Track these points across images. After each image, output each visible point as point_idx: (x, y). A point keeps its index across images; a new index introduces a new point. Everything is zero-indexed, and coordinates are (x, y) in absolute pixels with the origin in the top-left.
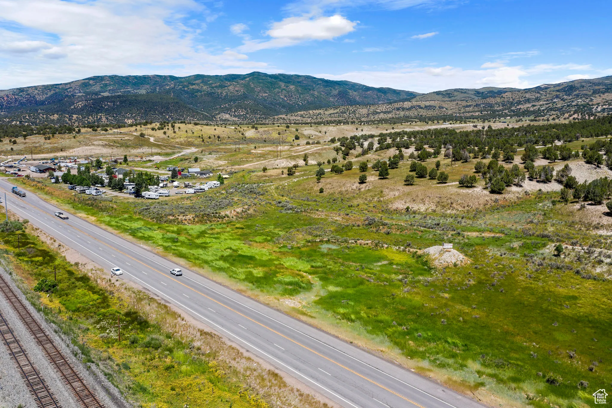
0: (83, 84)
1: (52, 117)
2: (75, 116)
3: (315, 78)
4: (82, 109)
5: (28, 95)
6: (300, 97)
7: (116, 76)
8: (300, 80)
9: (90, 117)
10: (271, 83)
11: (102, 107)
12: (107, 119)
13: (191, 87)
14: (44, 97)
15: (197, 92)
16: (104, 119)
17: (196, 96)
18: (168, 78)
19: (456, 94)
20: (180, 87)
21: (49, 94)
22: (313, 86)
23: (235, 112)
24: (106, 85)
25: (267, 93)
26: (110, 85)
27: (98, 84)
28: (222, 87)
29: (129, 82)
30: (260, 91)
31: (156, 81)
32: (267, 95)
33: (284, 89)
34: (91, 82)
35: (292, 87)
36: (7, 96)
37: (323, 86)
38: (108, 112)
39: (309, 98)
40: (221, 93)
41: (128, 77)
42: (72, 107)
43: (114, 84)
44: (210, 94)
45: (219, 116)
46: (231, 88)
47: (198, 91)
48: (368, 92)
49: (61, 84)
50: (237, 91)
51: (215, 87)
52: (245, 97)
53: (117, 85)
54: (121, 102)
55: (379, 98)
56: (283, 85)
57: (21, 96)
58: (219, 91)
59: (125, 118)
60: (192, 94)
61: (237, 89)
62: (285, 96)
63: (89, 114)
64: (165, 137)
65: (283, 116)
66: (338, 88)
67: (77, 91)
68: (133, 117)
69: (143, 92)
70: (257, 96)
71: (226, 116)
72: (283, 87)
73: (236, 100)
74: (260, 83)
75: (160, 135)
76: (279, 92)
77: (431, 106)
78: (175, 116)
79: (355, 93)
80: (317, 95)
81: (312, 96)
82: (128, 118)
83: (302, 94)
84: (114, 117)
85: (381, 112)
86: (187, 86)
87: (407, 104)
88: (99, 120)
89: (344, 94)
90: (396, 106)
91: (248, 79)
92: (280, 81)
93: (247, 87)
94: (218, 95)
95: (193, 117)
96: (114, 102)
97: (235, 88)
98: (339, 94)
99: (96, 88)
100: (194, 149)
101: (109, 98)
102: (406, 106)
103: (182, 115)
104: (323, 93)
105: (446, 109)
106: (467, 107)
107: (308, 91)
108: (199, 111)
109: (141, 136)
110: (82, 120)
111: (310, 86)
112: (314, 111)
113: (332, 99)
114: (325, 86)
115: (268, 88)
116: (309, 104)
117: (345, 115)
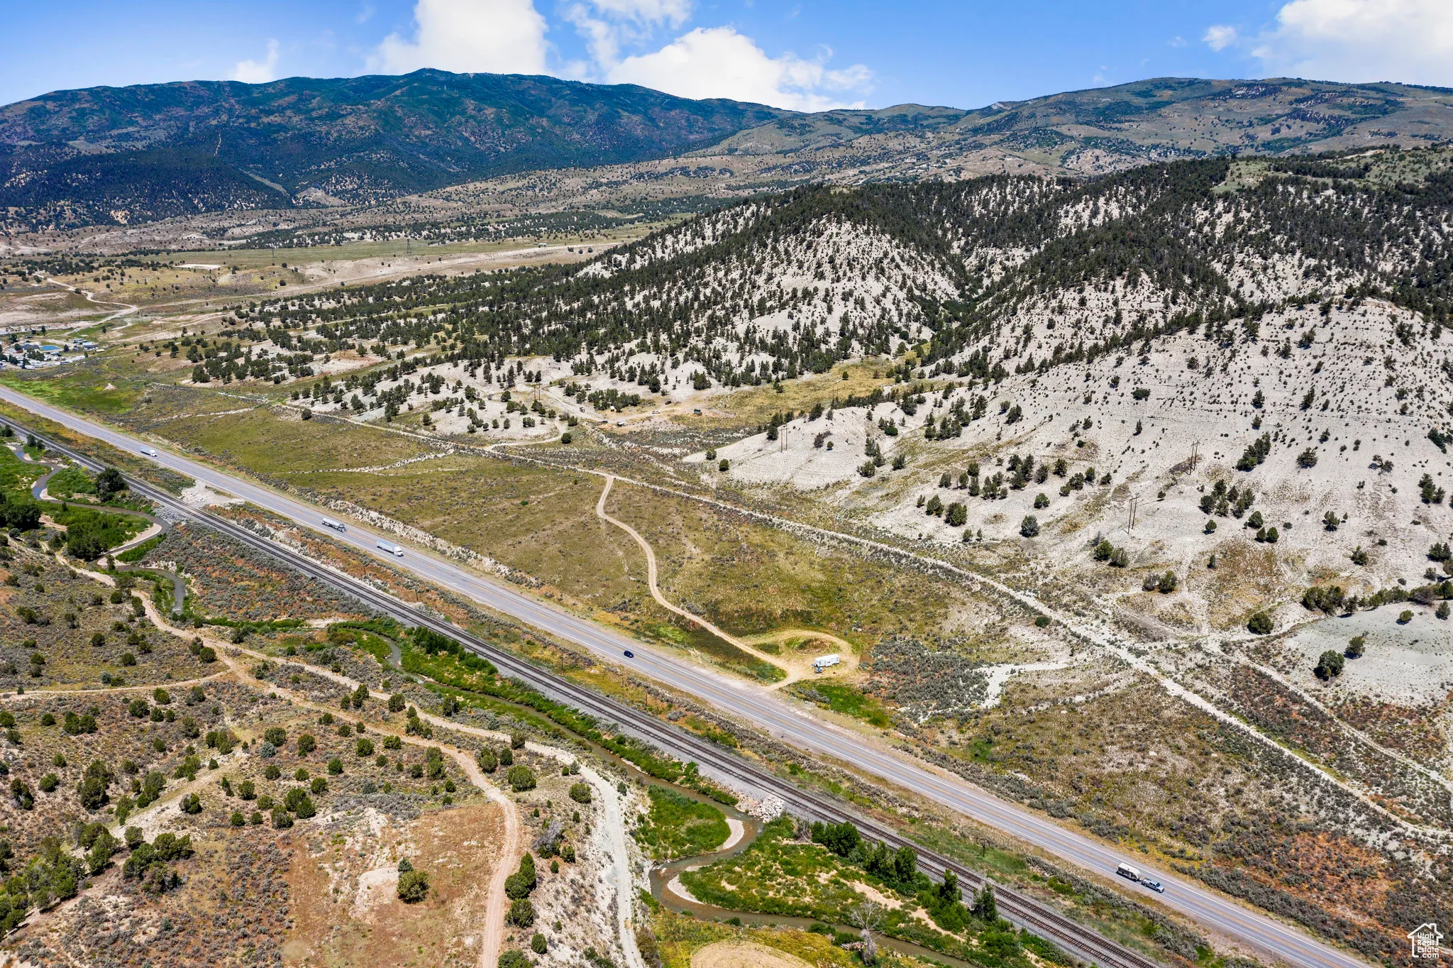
0: (32, 110)
2: (12, 210)
3: (557, 81)
4: (27, 190)
6: (503, 134)
7: (106, 89)
8: (524, 86)
9: (42, 211)
10: (447, 100)
11: (66, 184)
12: (75, 211)
13: (265, 120)
15: (278, 131)
16: (68, 213)
17: (275, 140)
18: (227, 89)
19: (819, 124)
20: (241, 120)
22: (550, 101)
23: (337, 182)
24: (83, 113)
25: (429, 128)
26: (92, 112)
27: (66, 109)
28: (333, 116)
29: (138, 101)
30: (416, 124)
31: (199, 97)
32: (430, 132)
33: (472, 117)
34: (50, 106)
35: (490, 112)
37: (570, 101)
38: (77, 195)
39: (521, 135)
40: (328, 133)
41: (134, 90)
42: (8, 185)
43: (101, 111)
44: (304, 138)
45: (303, 194)
46: (349, 121)
47: (282, 128)
50: (361, 128)
51: (317, 118)
52: (376, 142)
53: (107, 112)
54: (105, 173)
55: (690, 126)
56: (470, 104)
58: (323, 129)
59: (111, 208)
60: (266, 135)
61: (361, 123)
62: (473, 133)
63: (41, 203)
64: (107, 290)
65: (413, 199)
66: (601, 107)
67: (19, 129)
68: (127, 207)
69: (161, 135)
70: (407, 136)
71: (316, 194)
72: (471, 111)
73: (356, 150)
74: (423, 102)
75: (101, 288)
76: (460, 124)
77: (706, 168)
78: (212, 198)
79: (635, 118)
80: (543, 128)
81: (532, 130)
82: (117, 208)
83: (509, 127)
84: (88, 206)
85: (606, 185)
86: (256, 118)
87: (667, 164)
88: (59, 216)
89: (606, 123)
90: (643, 170)
91: (398, 93)
92: (467, 96)
93: (385, 117)
94: (320, 138)
95: (248, 199)
96: (89, 172)
97: (357, 122)
98: (597, 123)
99: (62, 121)
100: (134, 308)
101: (80, 162)
102: (661, 169)
103: (226, 197)
104: (566, 120)
105: (732, 174)
106: (769, 170)
107: (527, 119)
108: (267, 182)
109: (78, 291)
110: (25, 217)
111: (543, 100)
112: (478, 184)
113: (576, 136)
114: (574, 103)
115: (439, 115)
116: (518, 150)
117: (530, 193)
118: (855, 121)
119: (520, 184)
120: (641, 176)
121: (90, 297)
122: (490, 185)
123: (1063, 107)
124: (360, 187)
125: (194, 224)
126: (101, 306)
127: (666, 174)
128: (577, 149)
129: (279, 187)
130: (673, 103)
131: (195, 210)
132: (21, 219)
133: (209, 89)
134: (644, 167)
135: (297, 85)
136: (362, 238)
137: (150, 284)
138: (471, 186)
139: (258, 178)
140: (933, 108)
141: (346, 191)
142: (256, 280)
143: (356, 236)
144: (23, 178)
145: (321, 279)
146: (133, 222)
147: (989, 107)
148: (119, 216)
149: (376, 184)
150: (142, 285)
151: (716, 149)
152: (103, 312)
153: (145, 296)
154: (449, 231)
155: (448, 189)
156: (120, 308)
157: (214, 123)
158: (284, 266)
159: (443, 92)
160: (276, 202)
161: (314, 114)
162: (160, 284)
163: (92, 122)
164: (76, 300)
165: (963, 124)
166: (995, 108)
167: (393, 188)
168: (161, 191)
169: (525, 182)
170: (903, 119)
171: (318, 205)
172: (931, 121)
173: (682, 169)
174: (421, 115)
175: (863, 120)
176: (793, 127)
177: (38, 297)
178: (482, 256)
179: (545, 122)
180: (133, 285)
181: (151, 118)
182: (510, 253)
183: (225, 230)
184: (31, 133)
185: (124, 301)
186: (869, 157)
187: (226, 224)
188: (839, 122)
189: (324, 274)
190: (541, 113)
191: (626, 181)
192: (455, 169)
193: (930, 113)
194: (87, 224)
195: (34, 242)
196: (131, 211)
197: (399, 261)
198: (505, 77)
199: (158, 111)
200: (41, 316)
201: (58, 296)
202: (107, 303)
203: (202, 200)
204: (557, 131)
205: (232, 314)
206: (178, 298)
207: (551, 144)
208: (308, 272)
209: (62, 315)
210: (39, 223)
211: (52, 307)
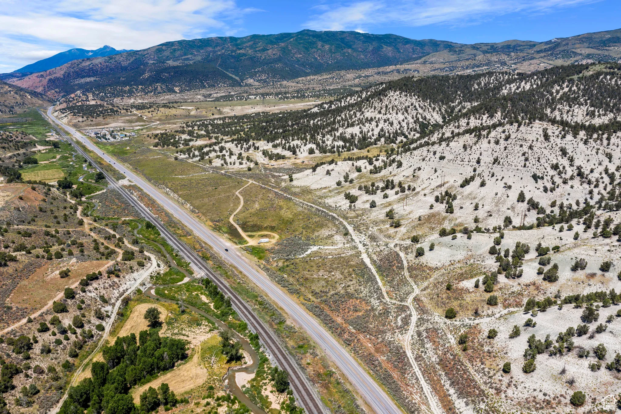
0: (157, 49)
1: (125, 89)
2: (140, 87)
3: (358, 34)
4: (147, 79)
5: (116, 61)
6: (331, 56)
7: (184, 41)
8: (345, 36)
9: (150, 87)
10: (311, 42)
11: (161, 77)
12: (161, 87)
13: (238, 52)
14: (128, 63)
15: (242, 56)
16: (159, 88)
17: (241, 60)
18: (229, 40)
20: (229, 52)
21: (131, 60)
22: (354, 42)
23: (259, 76)
24: (175, 50)
25: (301, 54)
26: (178, 50)
27: (169, 49)
28: (264, 50)
29: (195, 45)
30: (296, 53)
31: (218, 43)
32: (301, 56)
33: (320, 49)
34: (164, 48)
35: (327, 47)
36: (101, 64)
37: (362, 42)
38: (163, 81)
39: (339, 56)
40: (261, 57)
41: (194, 41)
42: (141, 77)
43: (181, 49)
44: (251, 58)
45: (246, 81)
46: (270, 52)
47: (244, 55)
48: (407, 46)
49: (140, 51)
50: (274, 54)
51: (258, 51)
52: (279, 60)
53: (184, 49)
54: (175, 73)
55: (414, 51)
56: (320, 44)
57: (111, 63)
58: (259, 55)
59: (174, 86)
60: (238, 58)
61: (274, 52)
62: (319, 56)
63: (150, 85)
64: (151, 116)
65: (285, 83)
66: (375, 44)
67: (152, 57)
68: (180, 86)
69: (199, 58)
70: (292, 57)
71: (251, 81)
72: (319, 47)
73: (271, 63)
74: (300, 43)
75: (150, 115)
76: (314, 52)
77: (408, 70)
78: (211, 82)
79: (389, 48)
80: (348, 53)
81: (344, 53)
82: (176, 86)
83: (334, 53)
84: (167, 86)
85: (364, 77)
86: (236, 51)
87: (392, 67)
88: (156, 89)
89: (376, 51)
90: (380, 70)
91: (292, 40)
92: (319, 40)
93: (284, 50)
94: (258, 59)
95: (224, 83)
96: (169, 73)
97: (272, 52)
98: (373, 50)
99: (167, 53)
100: (158, 122)
101: (168, 69)
102: (388, 70)
103: (216, 82)
104: (360, 50)
105: (418, 72)
106: (435, 70)
107: (342, 50)
108: (234, 76)
109: (141, 116)
110: (144, 90)
111: (352, 41)
112: (311, 77)
113: (362, 56)
114: (364, 42)
115: (307, 49)
116: (337, 63)
117: (331, 80)
118: (485, 48)
119: (328, 77)
120: (379, 73)
121: (145, 118)
122: (316, 77)
123: (584, 40)
124: (268, 78)
125: (201, 92)
126: (147, 121)
127: (390, 72)
128: (362, 62)
129: (237, 78)
130: (407, 41)
131: (204, 87)
132: (143, 90)
133: (222, 40)
134: (381, 69)
135: (255, 38)
136: (255, 98)
137: (167, 114)
138: (308, 78)
139: (231, 75)
140: (524, 42)
141: (261, 80)
142: (204, 113)
143: (253, 97)
144: (147, 75)
145: (228, 113)
146: (181, 92)
147: (551, 41)
148: (177, 89)
149: (274, 77)
150: (164, 114)
151: (419, 61)
152: (147, 123)
153: (163, 118)
154: (290, 95)
155: (299, 79)
156: (154, 122)
157: (219, 53)
158: (216, 108)
159: (309, 39)
160: (235, 84)
161: (257, 49)
162: (170, 114)
163: (177, 54)
164: (140, 119)
165: (535, 49)
166: (553, 41)
167: (281, 78)
168: (193, 80)
169: (331, 76)
170: (508, 47)
171: (251, 85)
172: (522, 47)
173: (397, 70)
174: (299, 49)
175: (489, 47)
176: (455, 51)
177: (127, 118)
178: (291, 105)
179: (350, 51)
180: (161, 114)
181: (199, 52)
182: (303, 104)
183: (211, 95)
184: (156, 58)
185: (156, 120)
186: (481, 64)
187: (212, 92)
188: (478, 49)
189: (229, 111)
190: (350, 47)
191: (372, 75)
192: (308, 71)
193: (522, 44)
194: (165, 92)
195: (143, 99)
196: (181, 88)
197: (259, 106)
198: (337, 32)
199: (202, 49)
200: (127, 124)
201: (134, 117)
202: (150, 120)
203: (207, 83)
204: (355, 54)
205: (184, 125)
206: (175, 119)
207: (351, 60)
208: (224, 110)
209: (133, 124)
210: (149, 92)
211: (130, 122)
